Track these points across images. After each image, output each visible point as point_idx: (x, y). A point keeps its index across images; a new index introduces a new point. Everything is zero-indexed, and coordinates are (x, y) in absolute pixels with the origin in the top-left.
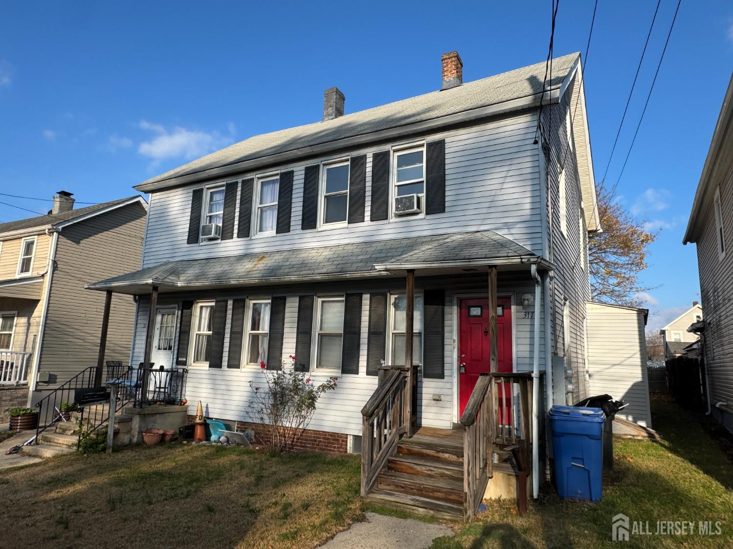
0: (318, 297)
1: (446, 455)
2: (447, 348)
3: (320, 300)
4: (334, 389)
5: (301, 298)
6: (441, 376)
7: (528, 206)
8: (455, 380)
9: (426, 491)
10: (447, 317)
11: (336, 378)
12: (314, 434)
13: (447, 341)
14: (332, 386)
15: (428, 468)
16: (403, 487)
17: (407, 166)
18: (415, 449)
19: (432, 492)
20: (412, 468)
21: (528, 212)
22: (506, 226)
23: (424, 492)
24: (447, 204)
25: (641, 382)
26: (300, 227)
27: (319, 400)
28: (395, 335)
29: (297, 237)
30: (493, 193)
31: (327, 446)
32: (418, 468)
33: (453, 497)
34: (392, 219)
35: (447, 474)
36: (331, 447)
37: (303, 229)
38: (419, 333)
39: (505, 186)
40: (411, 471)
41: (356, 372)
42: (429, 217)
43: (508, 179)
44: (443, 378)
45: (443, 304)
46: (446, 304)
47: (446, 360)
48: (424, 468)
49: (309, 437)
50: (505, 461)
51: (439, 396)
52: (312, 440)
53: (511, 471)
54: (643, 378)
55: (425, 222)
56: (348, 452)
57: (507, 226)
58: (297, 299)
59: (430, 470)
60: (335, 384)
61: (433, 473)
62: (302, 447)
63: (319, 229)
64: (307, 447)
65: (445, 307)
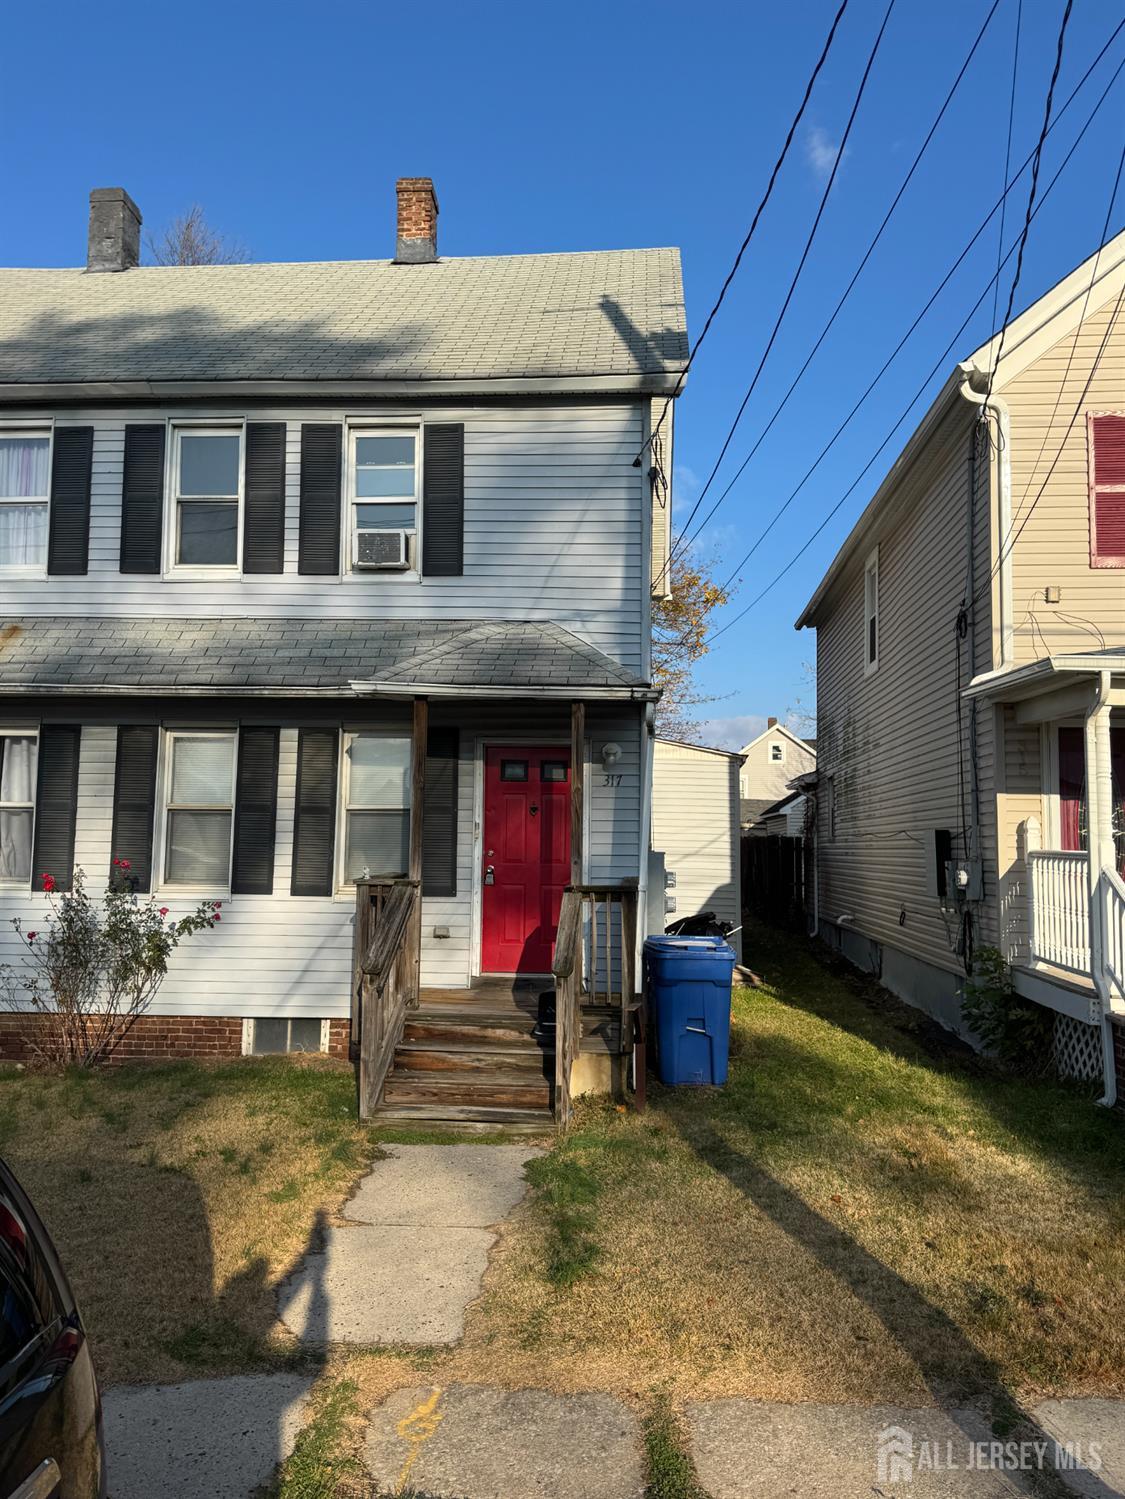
0: (167, 729)
1: (499, 1032)
2: (463, 838)
3: (170, 736)
4: (212, 926)
5: (123, 731)
6: (450, 891)
7: (618, 583)
8: (477, 899)
9: (480, 1095)
10: (462, 780)
11: (219, 905)
12: (162, 1023)
13: (462, 826)
14: (206, 919)
15: (474, 1056)
16: (435, 1095)
17: (377, 464)
18: (439, 1027)
19: (491, 1096)
20: (443, 1061)
21: (618, 594)
22: (579, 615)
23: (475, 1097)
24: (466, 560)
25: (730, 884)
26: (117, 566)
27: (174, 952)
28: (351, 813)
29: (109, 588)
30: (557, 550)
31: (195, 1046)
32: (455, 1059)
33: (528, 1098)
34: (347, 575)
35: (509, 1063)
36: (204, 1047)
37: (123, 570)
38: (404, 810)
39: (579, 539)
40: (441, 1066)
41: (267, 889)
42: (428, 581)
43: (585, 527)
44: (455, 895)
45: (456, 757)
46: (461, 755)
47: (461, 861)
48: (465, 1058)
49: (150, 1030)
50: (594, 1032)
51: (447, 928)
52: (156, 1038)
53: (604, 1049)
54: (733, 878)
55: (419, 590)
56: (244, 1053)
57: (581, 616)
58: (113, 732)
59: (478, 1060)
60: (217, 917)
61: (484, 1063)
62: (132, 1052)
63: (167, 577)
64: (144, 1053)
65: (460, 762)
